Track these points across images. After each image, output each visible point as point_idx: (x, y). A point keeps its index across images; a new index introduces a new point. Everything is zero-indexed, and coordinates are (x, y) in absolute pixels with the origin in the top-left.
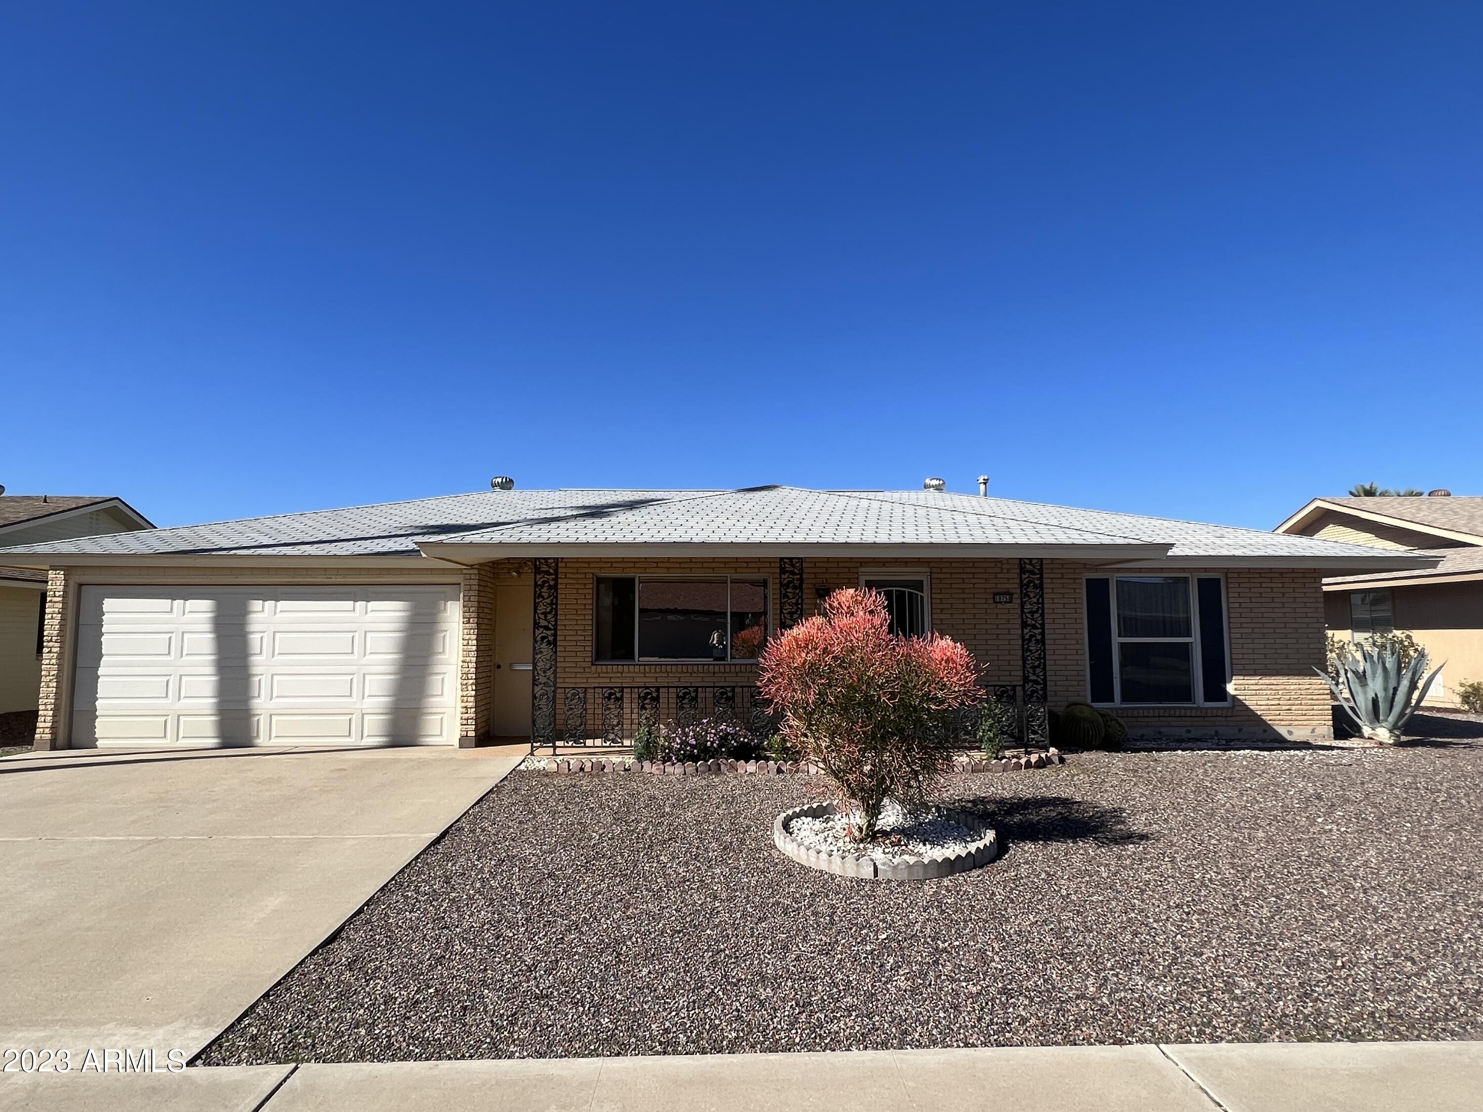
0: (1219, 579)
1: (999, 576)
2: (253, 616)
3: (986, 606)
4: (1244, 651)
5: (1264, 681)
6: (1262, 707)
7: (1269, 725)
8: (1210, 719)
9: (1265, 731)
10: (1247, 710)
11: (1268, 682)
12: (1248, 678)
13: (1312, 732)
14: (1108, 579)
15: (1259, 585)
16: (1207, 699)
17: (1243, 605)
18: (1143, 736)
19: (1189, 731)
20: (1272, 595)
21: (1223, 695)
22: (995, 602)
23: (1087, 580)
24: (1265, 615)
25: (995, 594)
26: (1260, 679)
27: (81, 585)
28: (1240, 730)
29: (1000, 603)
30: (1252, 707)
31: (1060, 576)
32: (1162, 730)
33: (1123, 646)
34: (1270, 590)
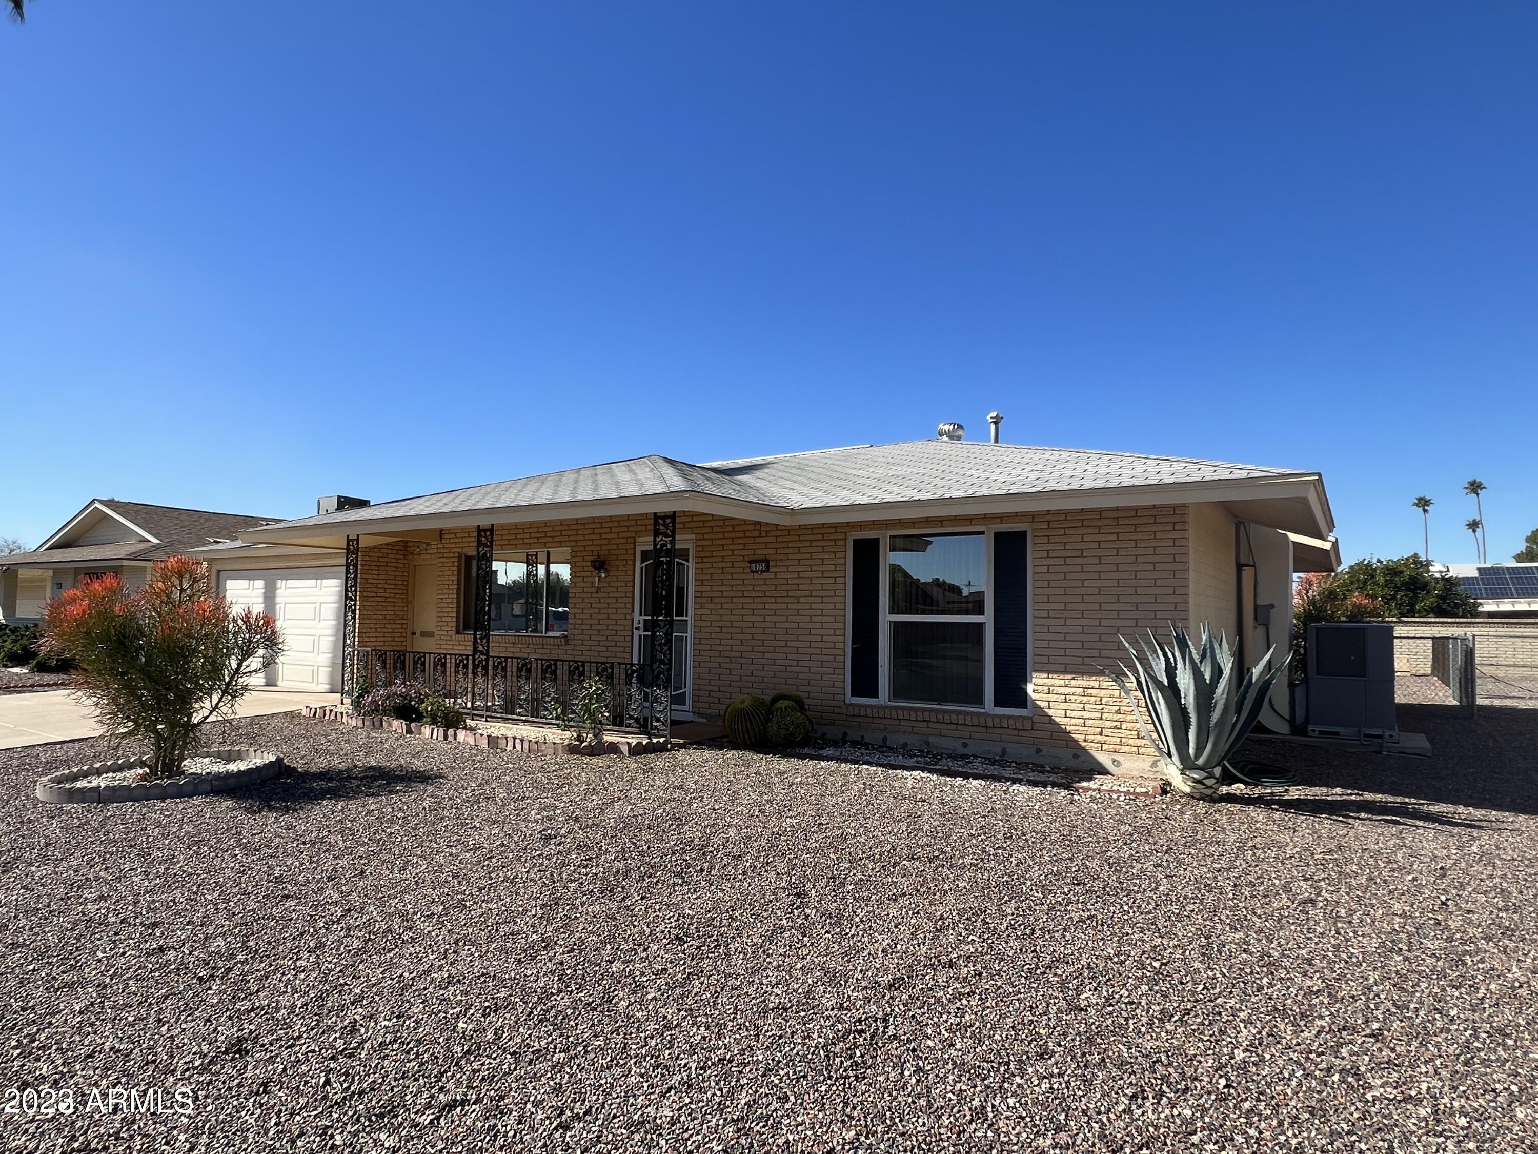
0: (1026, 532)
1: (757, 540)
2: (279, 592)
3: (744, 576)
4: (1050, 637)
5: (1079, 682)
6: (1073, 721)
7: (1083, 748)
8: (996, 731)
9: (1076, 756)
10: (1050, 723)
11: (1084, 683)
12: (1055, 676)
13: (1152, 767)
14: (878, 539)
15: (1079, 539)
16: (997, 704)
17: (1052, 569)
18: (905, 745)
19: (965, 745)
20: (1100, 553)
21: (1021, 700)
22: (752, 572)
23: (855, 541)
24: (1086, 583)
25: (751, 562)
26: (1073, 679)
27: (219, 572)
28: (1038, 751)
29: (757, 572)
30: (1057, 720)
31: (820, 537)
32: (931, 739)
33: (896, 625)
34: (1096, 545)
